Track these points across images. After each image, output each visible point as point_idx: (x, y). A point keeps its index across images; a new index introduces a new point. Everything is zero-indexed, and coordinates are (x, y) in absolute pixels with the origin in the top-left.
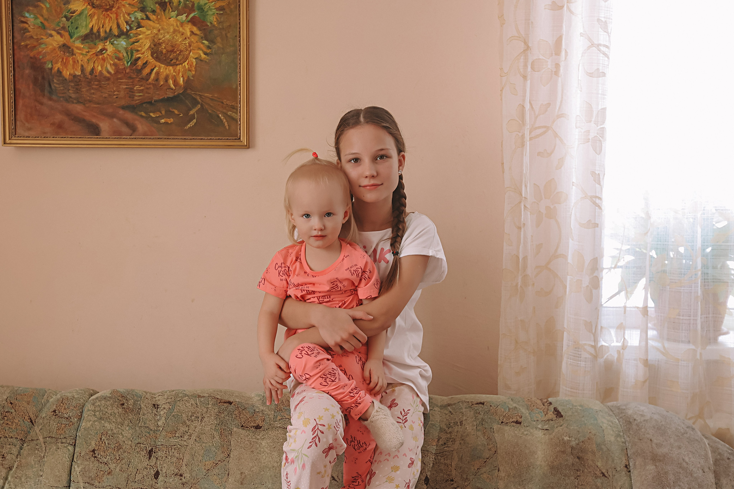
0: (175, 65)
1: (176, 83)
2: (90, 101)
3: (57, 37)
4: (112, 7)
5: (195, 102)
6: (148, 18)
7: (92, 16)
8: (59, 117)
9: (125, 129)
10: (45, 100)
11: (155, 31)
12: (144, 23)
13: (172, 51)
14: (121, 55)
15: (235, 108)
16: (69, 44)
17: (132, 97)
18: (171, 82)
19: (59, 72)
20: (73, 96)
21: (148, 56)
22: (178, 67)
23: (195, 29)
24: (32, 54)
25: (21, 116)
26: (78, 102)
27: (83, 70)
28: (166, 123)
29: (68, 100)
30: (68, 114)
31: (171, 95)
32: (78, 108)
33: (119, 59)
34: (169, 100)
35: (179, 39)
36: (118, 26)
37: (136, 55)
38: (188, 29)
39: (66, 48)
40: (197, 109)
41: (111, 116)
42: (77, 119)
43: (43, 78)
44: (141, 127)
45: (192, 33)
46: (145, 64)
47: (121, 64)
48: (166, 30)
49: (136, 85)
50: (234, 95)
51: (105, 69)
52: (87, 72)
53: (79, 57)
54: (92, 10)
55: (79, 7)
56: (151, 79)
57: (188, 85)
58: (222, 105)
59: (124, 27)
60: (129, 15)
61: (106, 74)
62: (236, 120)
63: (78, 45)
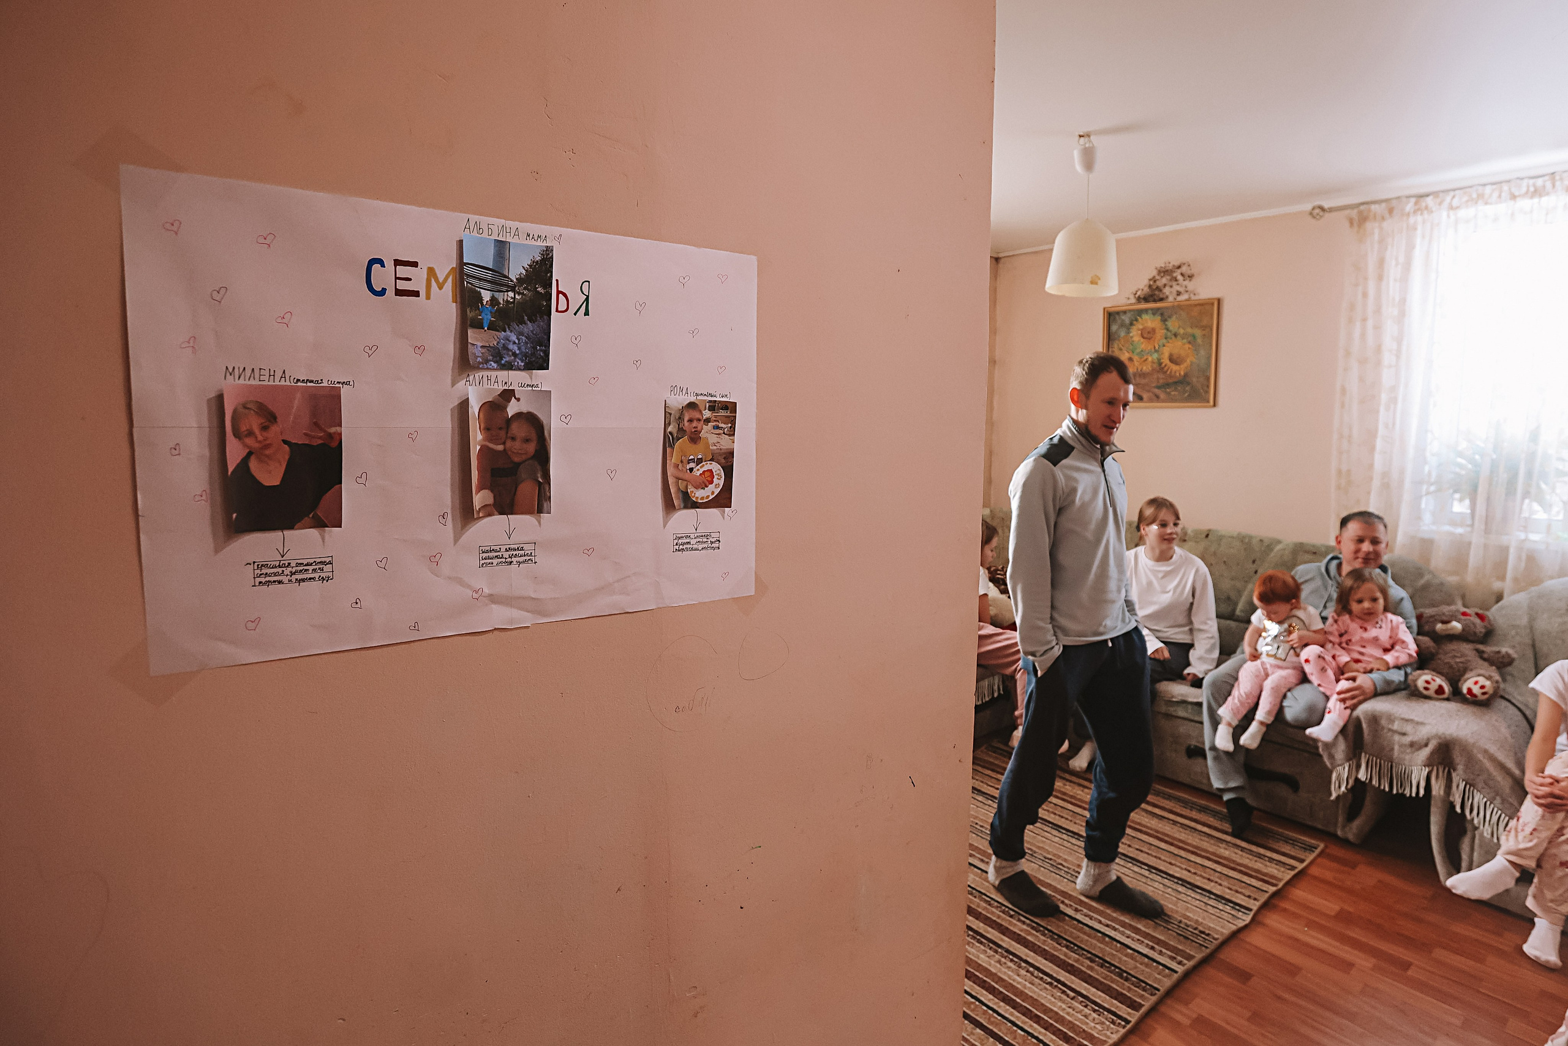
0: (1180, 365)
1: (1180, 374)
4: (1152, 337)
5: (1188, 384)
6: (1168, 342)
7: (1142, 343)
9: (1155, 398)
11: (1171, 348)
12: (1166, 345)
13: (1179, 358)
14: (1155, 361)
15: (1208, 386)
16: (1132, 357)
17: (1158, 382)
21: (1168, 362)
22: (1182, 366)
23: (1190, 346)
27: (1137, 369)
28: (1173, 395)
31: (1176, 380)
33: (1154, 363)
34: (1176, 383)
35: (1183, 353)
36: (1155, 347)
37: (1162, 361)
38: (1187, 346)
40: (1188, 387)
41: (1149, 391)
44: (1162, 396)
45: (1189, 348)
46: (1166, 365)
47: (1155, 366)
48: (1178, 347)
49: (1161, 376)
50: (1208, 379)
51: (1146, 368)
52: (1139, 370)
53: (1136, 364)
54: (1142, 340)
55: (1137, 339)
56: (1168, 373)
57: (1186, 375)
58: (1202, 385)
59: (1157, 347)
60: (1159, 341)
61: (1148, 371)
62: (1208, 392)
63: (1135, 357)
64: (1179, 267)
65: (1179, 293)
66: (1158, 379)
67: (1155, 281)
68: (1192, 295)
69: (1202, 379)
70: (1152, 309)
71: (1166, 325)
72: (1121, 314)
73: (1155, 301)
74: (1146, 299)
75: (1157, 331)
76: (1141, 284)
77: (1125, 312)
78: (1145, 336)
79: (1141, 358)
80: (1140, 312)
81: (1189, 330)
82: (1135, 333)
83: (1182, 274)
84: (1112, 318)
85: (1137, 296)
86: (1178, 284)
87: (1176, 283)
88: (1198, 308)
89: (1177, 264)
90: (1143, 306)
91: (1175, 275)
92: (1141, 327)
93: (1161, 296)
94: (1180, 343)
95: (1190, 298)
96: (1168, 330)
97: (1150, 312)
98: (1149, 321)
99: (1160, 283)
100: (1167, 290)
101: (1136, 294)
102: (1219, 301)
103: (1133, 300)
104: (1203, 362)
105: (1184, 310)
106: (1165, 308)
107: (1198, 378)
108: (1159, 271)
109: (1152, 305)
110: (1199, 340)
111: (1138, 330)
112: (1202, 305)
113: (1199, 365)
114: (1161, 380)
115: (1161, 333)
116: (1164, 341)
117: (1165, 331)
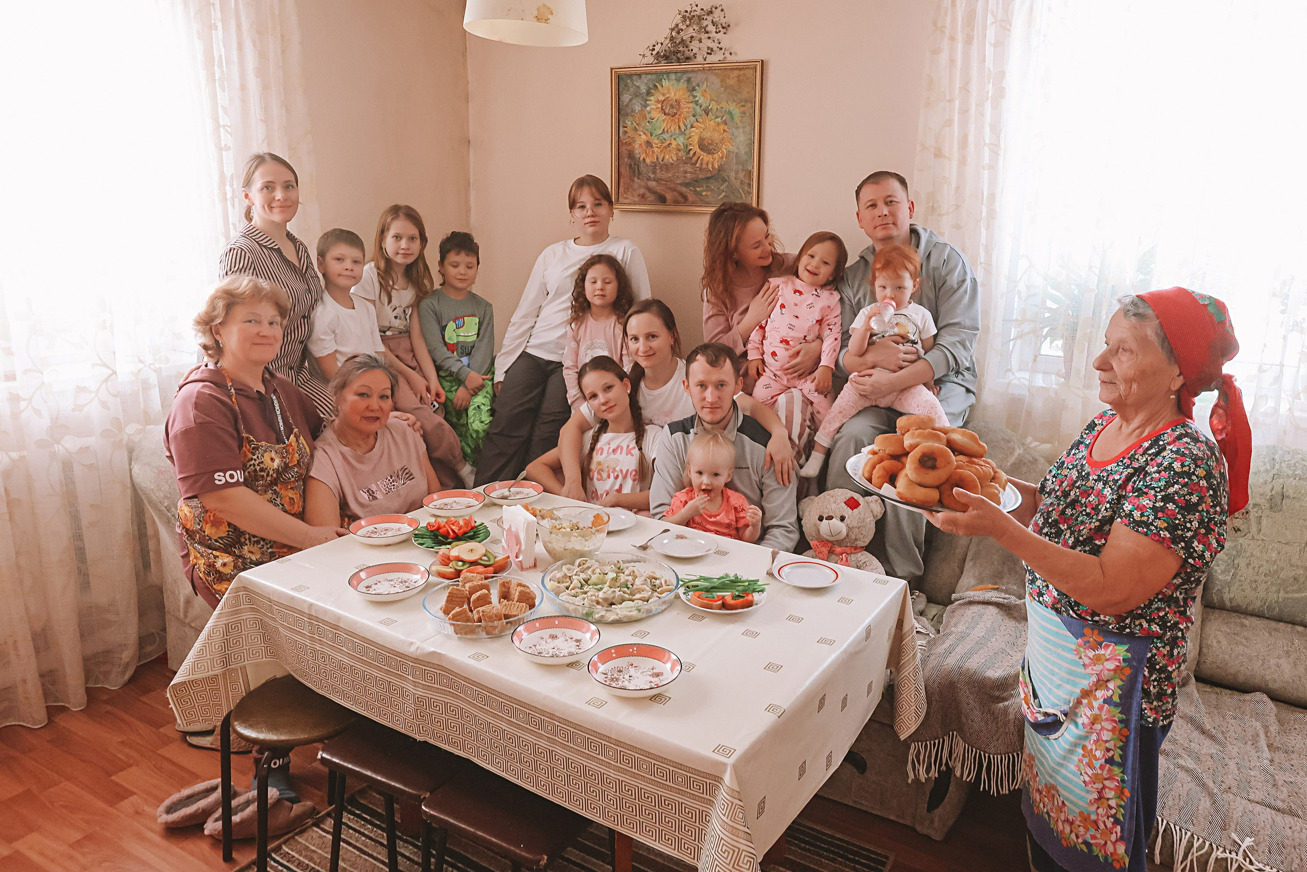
0: (713, 154)
1: (713, 167)
2: (661, 179)
3: (644, 137)
4: (676, 114)
5: (724, 181)
6: (697, 121)
7: (664, 121)
8: (642, 191)
9: (680, 199)
10: (636, 179)
11: (702, 130)
12: (696, 124)
13: (711, 144)
14: (680, 147)
15: (749, 184)
16: (651, 141)
17: (686, 177)
18: (710, 166)
19: (644, 160)
20: (652, 176)
21: (696, 148)
22: (715, 155)
24: (629, 148)
25: (621, 189)
26: (654, 180)
27: (657, 159)
28: (706, 195)
29: (649, 179)
30: (649, 189)
31: (709, 175)
32: (652, 184)
33: (679, 150)
34: (708, 178)
35: (716, 137)
36: (679, 128)
37: (689, 147)
39: (649, 144)
40: (725, 185)
41: (674, 190)
42: (653, 192)
43: (635, 164)
44: (690, 198)
45: (725, 131)
46: (695, 154)
47: (680, 154)
48: (708, 129)
49: (688, 168)
50: (750, 173)
51: (671, 158)
52: (660, 160)
53: (655, 149)
54: (663, 117)
55: (657, 115)
56: (698, 165)
57: (721, 169)
58: (742, 182)
59: (683, 128)
60: (685, 119)
61: (671, 161)
62: (750, 193)
63: (655, 141)
64: (711, 12)
65: (711, 51)
66: (687, 171)
67: (678, 33)
68: (727, 54)
69: (741, 175)
70: (676, 73)
71: (694, 97)
72: (635, 78)
73: (678, 61)
74: (666, 57)
75: (682, 104)
76: (660, 35)
77: (639, 75)
78: (667, 111)
79: (662, 143)
80: (660, 75)
81: (724, 104)
82: (653, 105)
83: (713, 23)
84: (621, 82)
85: (654, 53)
86: (709, 38)
87: (706, 35)
88: (736, 73)
89: (707, 8)
90: (664, 67)
91: (705, 23)
92: (661, 98)
93: (687, 53)
94: (712, 123)
95: (724, 58)
96: (696, 103)
97: (673, 76)
98: (672, 89)
99: (685, 35)
100: (694, 46)
101: (653, 50)
102: (763, 63)
103: (650, 59)
104: (743, 150)
105: (717, 75)
106: (693, 71)
107: (737, 172)
108: (684, 17)
109: (675, 67)
110: (737, 119)
111: (658, 102)
112: (740, 69)
113: (737, 155)
114: (688, 175)
115: (687, 108)
116: (693, 119)
117: (693, 105)
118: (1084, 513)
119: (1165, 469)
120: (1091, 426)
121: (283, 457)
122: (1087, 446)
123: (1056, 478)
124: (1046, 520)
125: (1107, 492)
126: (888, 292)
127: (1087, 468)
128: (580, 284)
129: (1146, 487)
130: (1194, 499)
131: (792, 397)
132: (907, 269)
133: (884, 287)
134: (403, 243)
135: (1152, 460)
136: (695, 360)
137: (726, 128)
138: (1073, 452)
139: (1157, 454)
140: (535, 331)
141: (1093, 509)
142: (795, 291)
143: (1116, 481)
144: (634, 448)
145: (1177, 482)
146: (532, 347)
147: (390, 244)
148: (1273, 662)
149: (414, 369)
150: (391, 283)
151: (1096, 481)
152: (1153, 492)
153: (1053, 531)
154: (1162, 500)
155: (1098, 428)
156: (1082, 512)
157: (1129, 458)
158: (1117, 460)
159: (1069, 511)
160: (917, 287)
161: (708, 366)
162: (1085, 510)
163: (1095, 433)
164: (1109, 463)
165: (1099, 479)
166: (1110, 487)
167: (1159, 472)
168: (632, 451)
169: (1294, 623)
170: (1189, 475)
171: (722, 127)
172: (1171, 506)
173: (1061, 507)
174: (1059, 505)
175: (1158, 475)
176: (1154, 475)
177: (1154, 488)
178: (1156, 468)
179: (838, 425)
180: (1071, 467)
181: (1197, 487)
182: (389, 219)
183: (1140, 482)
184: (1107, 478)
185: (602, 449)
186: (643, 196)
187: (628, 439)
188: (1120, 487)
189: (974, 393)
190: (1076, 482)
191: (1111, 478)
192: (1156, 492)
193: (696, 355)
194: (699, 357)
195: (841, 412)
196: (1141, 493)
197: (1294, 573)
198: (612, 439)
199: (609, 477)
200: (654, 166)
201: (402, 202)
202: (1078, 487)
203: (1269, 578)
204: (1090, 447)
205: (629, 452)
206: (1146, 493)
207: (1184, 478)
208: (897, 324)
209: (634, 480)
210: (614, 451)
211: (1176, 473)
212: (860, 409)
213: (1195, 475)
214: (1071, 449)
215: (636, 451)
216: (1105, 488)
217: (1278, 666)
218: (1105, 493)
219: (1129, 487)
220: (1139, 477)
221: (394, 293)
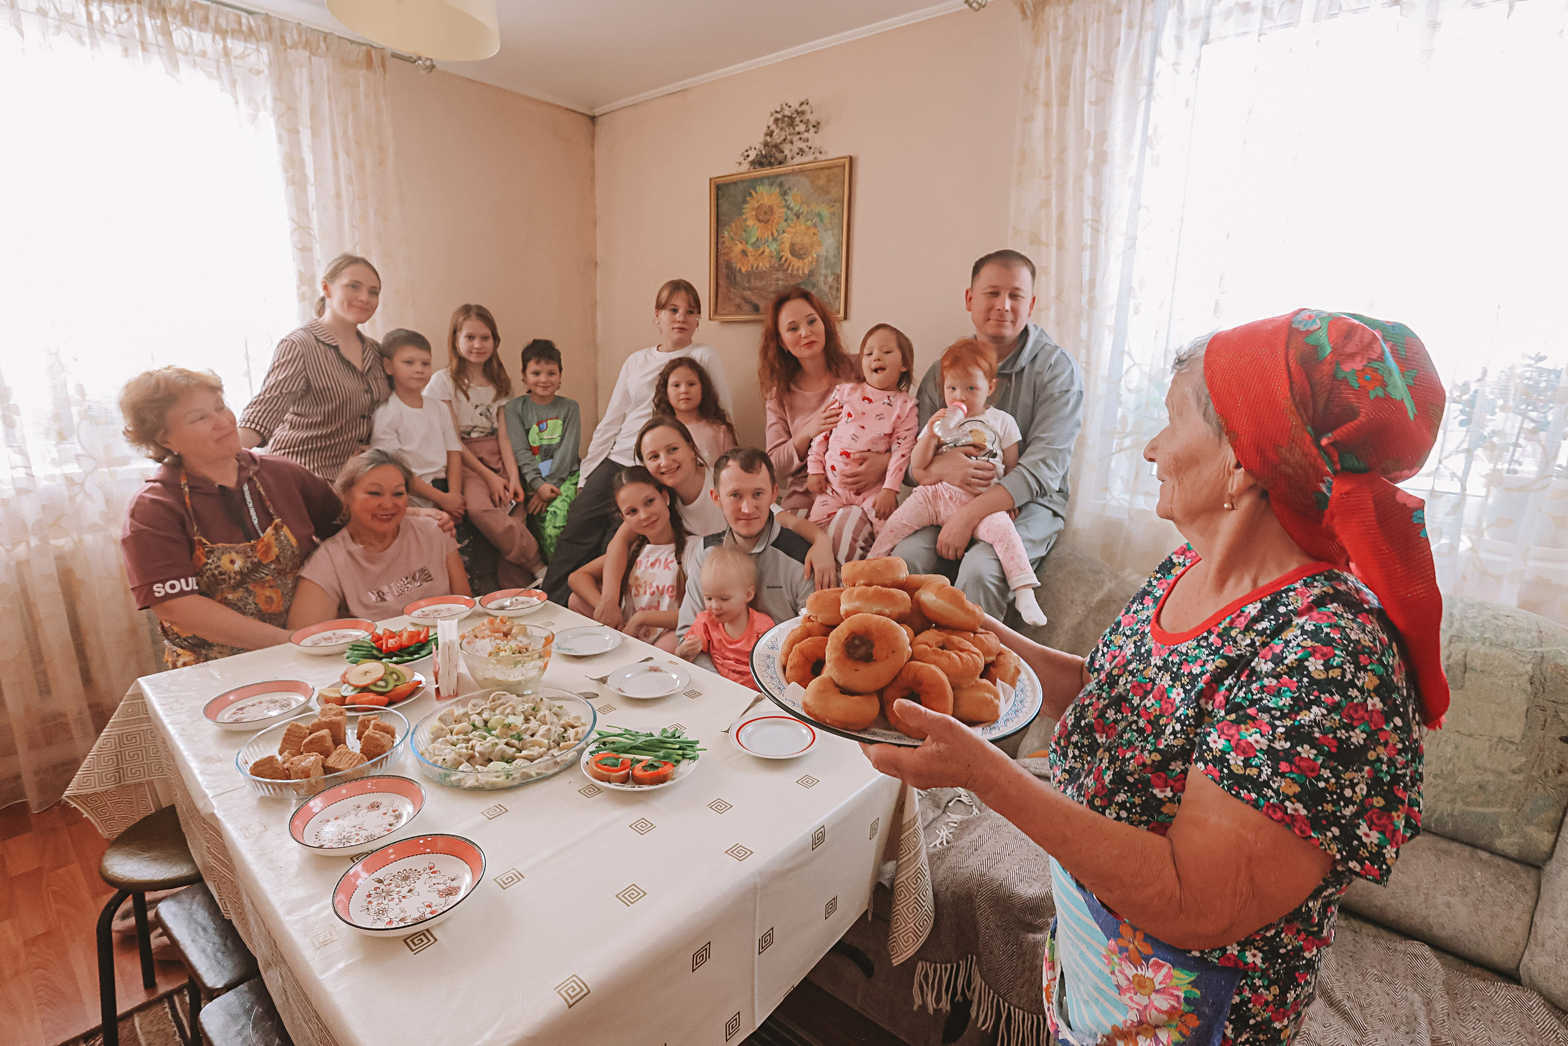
0: (803, 259)
2: (755, 288)
3: (740, 246)
4: (769, 220)
6: (789, 226)
7: (758, 228)
8: (738, 300)
10: (732, 289)
11: (793, 235)
12: (787, 230)
13: (802, 249)
14: (772, 254)
16: (746, 250)
18: (801, 272)
19: (740, 269)
20: (747, 285)
21: (787, 254)
22: (806, 261)
25: (719, 301)
26: (749, 289)
27: (752, 268)
29: (744, 289)
30: (743, 298)
32: (748, 293)
33: (772, 257)
35: (806, 240)
36: (773, 234)
37: (781, 254)
39: (744, 253)
42: (746, 300)
43: (732, 274)
45: (814, 234)
46: (786, 260)
47: (773, 261)
48: (799, 233)
49: (780, 275)
50: (838, 277)
51: (764, 265)
52: (755, 268)
53: (750, 258)
54: (758, 224)
55: (751, 223)
56: (789, 272)
57: (811, 273)
58: (831, 287)
59: (776, 234)
60: (778, 224)
61: (764, 269)
62: (838, 298)
63: (750, 249)
64: (800, 111)
65: (801, 152)
66: (778, 279)
67: (771, 135)
68: (817, 155)
69: (830, 279)
70: (769, 177)
71: (786, 201)
72: (732, 187)
73: (771, 164)
74: (760, 162)
75: (775, 210)
76: (757, 140)
77: (736, 184)
78: (761, 218)
79: (756, 251)
80: (754, 182)
81: (814, 206)
82: (749, 210)
83: (805, 123)
84: (720, 193)
85: (750, 158)
86: (800, 139)
87: (798, 136)
88: (826, 172)
89: (795, 105)
90: (758, 172)
91: (795, 124)
92: (756, 205)
93: (779, 157)
94: (803, 227)
95: (816, 158)
96: (788, 207)
97: (766, 181)
98: (766, 195)
99: (778, 137)
100: (787, 148)
101: (748, 156)
102: (851, 158)
103: (746, 166)
104: (831, 255)
105: (807, 176)
106: (784, 174)
107: (826, 277)
108: (776, 120)
109: (767, 171)
110: (826, 221)
111: (753, 209)
112: (830, 168)
113: (826, 258)
114: (780, 283)
115: (780, 212)
116: (784, 224)
117: (784, 210)
118: (1134, 727)
119: (1291, 671)
120: (1167, 567)
121: (249, 557)
122: (1156, 600)
123: (1108, 647)
124: (1078, 720)
125: (1177, 694)
126: (958, 393)
127: (1150, 643)
128: (662, 390)
129: (1253, 703)
130: (1358, 737)
131: (848, 514)
132: (979, 366)
133: (954, 389)
134: (476, 344)
135: (1264, 645)
136: (725, 466)
137: (815, 231)
138: (1134, 607)
139: (1277, 631)
140: (618, 438)
141: (1149, 722)
142: (864, 399)
143: (1194, 678)
144: (672, 561)
145: (1317, 702)
146: (614, 453)
147: (462, 344)
148: (1440, 899)
149: (496, 471)
150: (466, 381)
151: (1159, 669)
152: (1266, 717)
153: (1086, 742)
154: (1288, 735)
155: (1178, 571)
156: (1130, 724)
157: (1219, 635)
158: (1199, 634)
159: (1111, 714)
160: (993, 389)
161: (742, 472)
162: (1136, 722)
163: (1171, 579)
164: (1183, 638)
165: (1165, 667)
166: (1183, 686)
167: (1278, 676)
168: (670, 565)
169: (1474, 846)
170: (1342, 687)
171: (812, 230)
172: (1306, 751)
173: (1102, 703)
174: (1099, 697)
175: (1274, 682)
176: (1266, 681)
177: (1267, 710)
178: (1270, 665)
179: (889, 547)
180: (1128, 633)
181: (1361, 713)
182: (461, 319)
183: (1240, 689)
184: (1179, 669)
185: (641, 562)
186: (739, 306)
187: (666, 552)
188: (1201, 694)
189: (1062, 518)
190: (1130, 662)
191: (1185, 670)
192: (1273, 717)
193: (727, 461)
194: (731, 463)
195: (892, 531)
196: (1240, 713)
197: (1479, 777)
198: (651, 552)
199: (645, 593)
200: (749, 275)
201: (473, 302)
202: (1131, 673)
203: (1440, 781)
204: (1160, 603)
205: (666, 566)
206: (1253, 719)
207: (1332, 694)
208: (971, 432)
209: (671, 597)
210: (653, 565)
211: (1313, 681)
212: (918, 528)
213: (1355, 686)
214: (1133, 602)
215: (674, 566)
216: (1173, 686)
217: (1448, 905)
218: (1172, 696)
219: (1219, 698)
220: (1238, 678)
221: (470, 393)
